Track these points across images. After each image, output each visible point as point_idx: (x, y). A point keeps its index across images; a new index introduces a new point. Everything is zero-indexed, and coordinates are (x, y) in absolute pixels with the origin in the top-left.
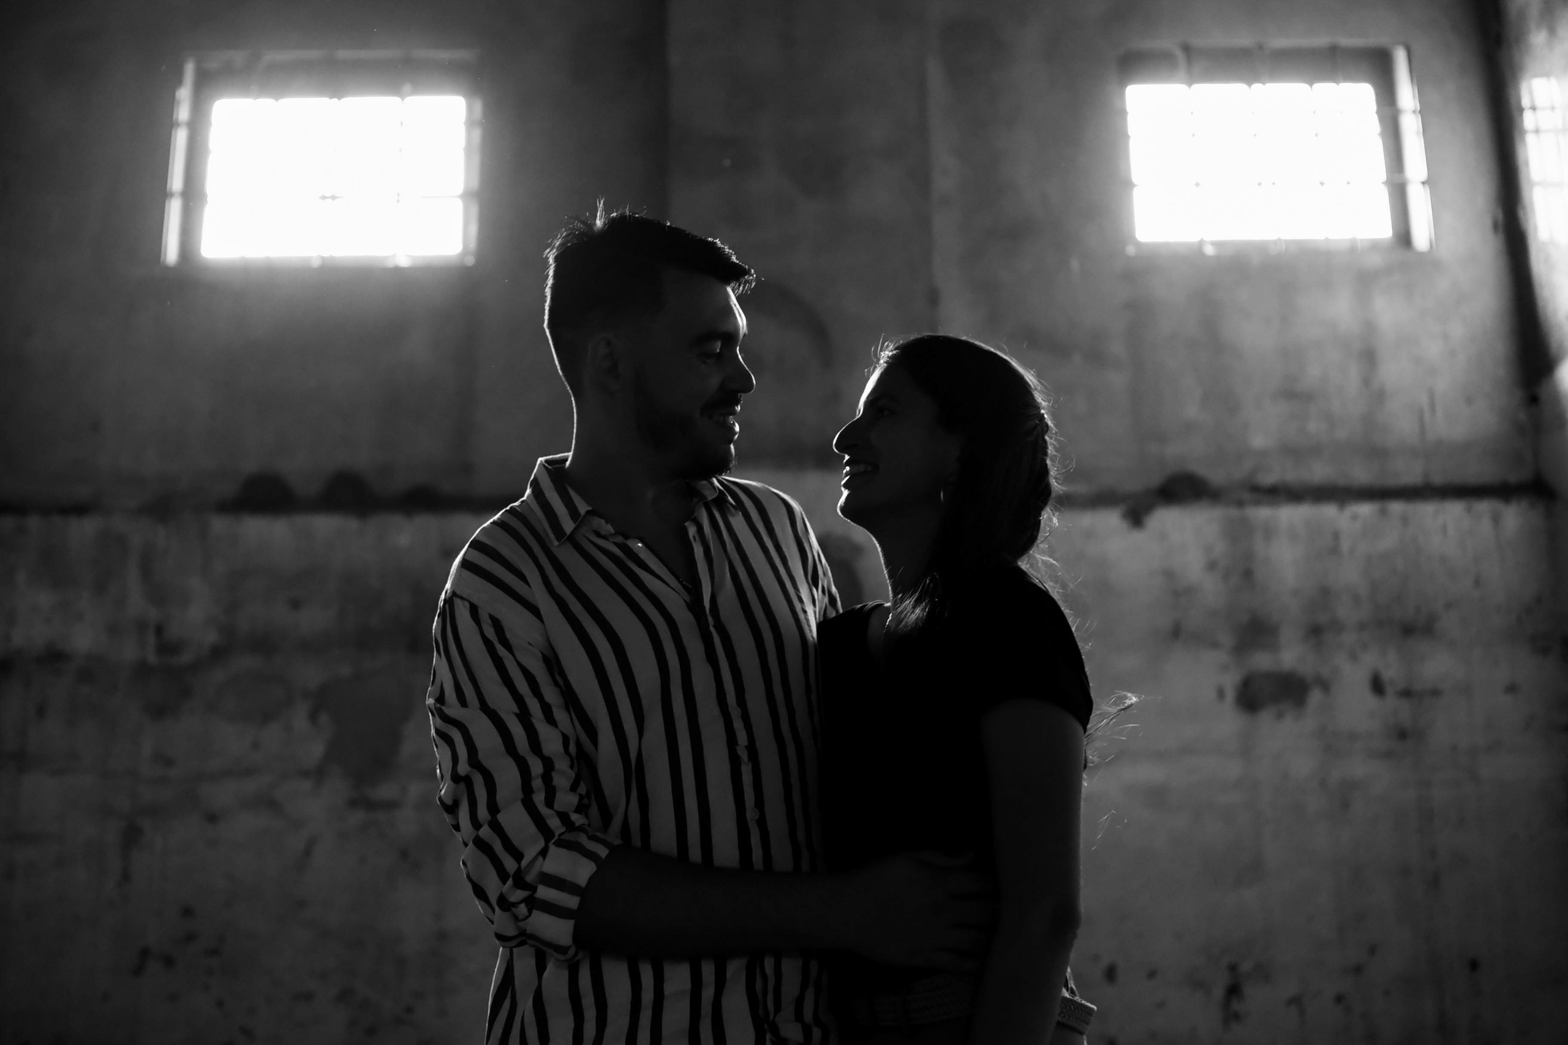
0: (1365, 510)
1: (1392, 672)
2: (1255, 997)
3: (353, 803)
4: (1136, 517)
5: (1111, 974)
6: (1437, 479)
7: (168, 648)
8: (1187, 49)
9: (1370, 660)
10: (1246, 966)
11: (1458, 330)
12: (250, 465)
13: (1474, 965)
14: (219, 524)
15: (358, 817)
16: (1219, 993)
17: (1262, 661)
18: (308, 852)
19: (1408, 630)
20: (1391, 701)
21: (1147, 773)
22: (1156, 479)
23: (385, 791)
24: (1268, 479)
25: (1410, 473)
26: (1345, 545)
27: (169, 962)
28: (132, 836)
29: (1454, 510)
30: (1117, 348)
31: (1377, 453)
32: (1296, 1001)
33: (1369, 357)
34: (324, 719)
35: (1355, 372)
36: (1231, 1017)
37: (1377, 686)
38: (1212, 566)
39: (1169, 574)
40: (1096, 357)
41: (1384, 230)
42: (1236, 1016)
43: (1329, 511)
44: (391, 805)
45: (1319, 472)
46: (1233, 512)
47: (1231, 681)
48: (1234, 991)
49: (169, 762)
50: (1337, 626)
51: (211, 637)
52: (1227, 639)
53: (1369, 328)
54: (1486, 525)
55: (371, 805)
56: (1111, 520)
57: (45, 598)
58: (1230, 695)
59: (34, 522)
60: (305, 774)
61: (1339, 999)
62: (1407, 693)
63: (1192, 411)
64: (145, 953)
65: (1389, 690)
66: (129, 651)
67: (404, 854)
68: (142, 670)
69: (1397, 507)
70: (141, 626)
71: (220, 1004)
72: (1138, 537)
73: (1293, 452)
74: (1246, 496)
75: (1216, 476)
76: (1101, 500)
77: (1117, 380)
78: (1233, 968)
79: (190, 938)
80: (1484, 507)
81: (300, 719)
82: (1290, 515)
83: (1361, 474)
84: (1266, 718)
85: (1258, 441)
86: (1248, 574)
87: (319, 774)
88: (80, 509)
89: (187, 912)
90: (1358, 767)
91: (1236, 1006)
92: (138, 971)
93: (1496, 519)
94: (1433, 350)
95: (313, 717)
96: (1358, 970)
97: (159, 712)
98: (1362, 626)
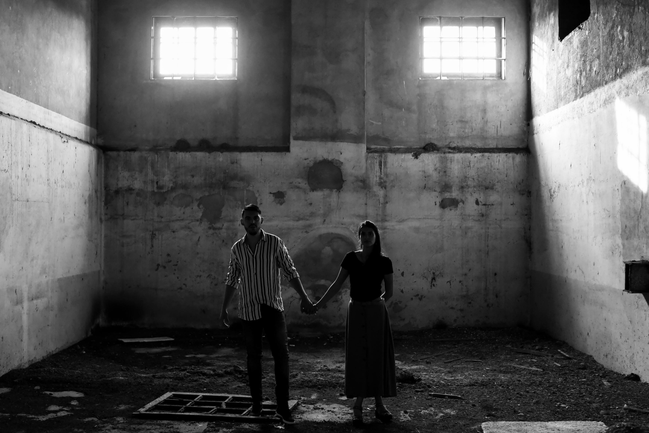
0: (478, 155)
1: (481, 199)
2: (439, 281)
3: (210, 228)
4: (416, 156)
5: (403, 274)
6: (500, 146)
7: (160, 188)
8: (440, 17)
9: (476, 196)
10: (437, 273)
11: (510, 104)
12: (178, 137)
13: (496, 274)
14: (171, 154)
15: (211, 232)
16: (430, 279)
17: (447, 195)
18: (199, 240)
19: (487, 188)
20: (480, 206)
21: (416, 224)
22: (423, 145)
23: (218, 225)
24: (453, 145)
25: (492, 144)
26: (472, 165)
27: (165, 267)
28: (153, 236)
29: (503, 155)
30: (415, 107)
31: (484, 138)
32: (449, 282)
33: (484, 111)
34: (201, 206)
35: (480, 115)
36: (432, 285)
37: (477, 203)
38: (436, 169)
39: (424, 172)
40: (409, 110)
41: (494, 71)
42: (434, 285)
43: (469, 155)
44: (220, 229)
45: (468, 143)
46: (443, 155)
47: (438, 200)
48: (434, 279)
49: (162, 217)
50: (468, 186)
51: (171, 185)
52: (438, 190)
53: (486, 102)
54: (511, 161)
55: (214, 229)
56: (410, 156)
57: (126, 174)
58: (438, 204)
59: (122, 153)
60: (198, 221)
61: (460, 282)
62: (485, 205)
63: (434, 126)
64: (158, 265)
65: (480, 203)
66: (150, 189)
67: (223, 241)
68: (153, 193)
69: (487, 154)
70: (152, 181)
71: (178, 278)
72: (417, 161)
73: (462, 138)
74: (447, 150)
75: (439, 144)
76: (407, 151)
77: (414, 116)
78: (434, 273)
79: (170, 261)
80: (510, 155)
81: (195, 207)
82: (458, 156)
83: (479, 145)
84: (447, 210)
85: (452, 135)
86: (445, 172)
87: (201, 220)
88: (133, 150)
89: (168, 255)
90: (470, 224)
91: (433, 283)
92: (157, 270)
93: (513, 158)
94: (503, 109)
95: (199, 206)
96: (466, 275)
97: (158, 204)
98: (474, 187)
